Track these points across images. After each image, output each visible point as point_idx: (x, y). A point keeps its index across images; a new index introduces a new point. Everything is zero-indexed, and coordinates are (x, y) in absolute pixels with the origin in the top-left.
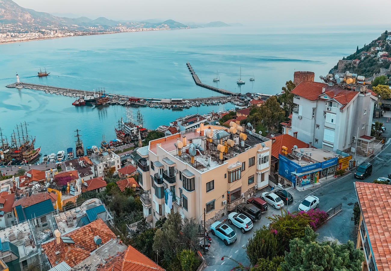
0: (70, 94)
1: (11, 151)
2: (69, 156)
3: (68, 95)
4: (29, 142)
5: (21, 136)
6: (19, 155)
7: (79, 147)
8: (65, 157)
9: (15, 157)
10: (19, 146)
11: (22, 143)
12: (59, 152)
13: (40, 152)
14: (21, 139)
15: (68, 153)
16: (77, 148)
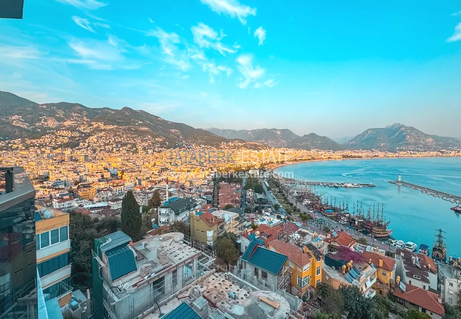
0: (452, 200)
1: (365, 222)
2: (420, 252)
3: (448, 199)
4: (382, 221)
5: (376, 214)
6: (369, 227)
7: (438, 249)
8: (415, 251)
9: (366, 228)
10: (372, 221)
11: (375, 219)
12: (409, 243)
13: (390, 234)
14: (375, 217)
15: (420, 249)
16: (435, 249)
